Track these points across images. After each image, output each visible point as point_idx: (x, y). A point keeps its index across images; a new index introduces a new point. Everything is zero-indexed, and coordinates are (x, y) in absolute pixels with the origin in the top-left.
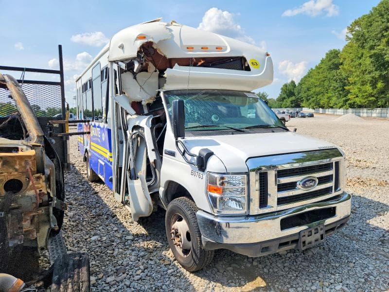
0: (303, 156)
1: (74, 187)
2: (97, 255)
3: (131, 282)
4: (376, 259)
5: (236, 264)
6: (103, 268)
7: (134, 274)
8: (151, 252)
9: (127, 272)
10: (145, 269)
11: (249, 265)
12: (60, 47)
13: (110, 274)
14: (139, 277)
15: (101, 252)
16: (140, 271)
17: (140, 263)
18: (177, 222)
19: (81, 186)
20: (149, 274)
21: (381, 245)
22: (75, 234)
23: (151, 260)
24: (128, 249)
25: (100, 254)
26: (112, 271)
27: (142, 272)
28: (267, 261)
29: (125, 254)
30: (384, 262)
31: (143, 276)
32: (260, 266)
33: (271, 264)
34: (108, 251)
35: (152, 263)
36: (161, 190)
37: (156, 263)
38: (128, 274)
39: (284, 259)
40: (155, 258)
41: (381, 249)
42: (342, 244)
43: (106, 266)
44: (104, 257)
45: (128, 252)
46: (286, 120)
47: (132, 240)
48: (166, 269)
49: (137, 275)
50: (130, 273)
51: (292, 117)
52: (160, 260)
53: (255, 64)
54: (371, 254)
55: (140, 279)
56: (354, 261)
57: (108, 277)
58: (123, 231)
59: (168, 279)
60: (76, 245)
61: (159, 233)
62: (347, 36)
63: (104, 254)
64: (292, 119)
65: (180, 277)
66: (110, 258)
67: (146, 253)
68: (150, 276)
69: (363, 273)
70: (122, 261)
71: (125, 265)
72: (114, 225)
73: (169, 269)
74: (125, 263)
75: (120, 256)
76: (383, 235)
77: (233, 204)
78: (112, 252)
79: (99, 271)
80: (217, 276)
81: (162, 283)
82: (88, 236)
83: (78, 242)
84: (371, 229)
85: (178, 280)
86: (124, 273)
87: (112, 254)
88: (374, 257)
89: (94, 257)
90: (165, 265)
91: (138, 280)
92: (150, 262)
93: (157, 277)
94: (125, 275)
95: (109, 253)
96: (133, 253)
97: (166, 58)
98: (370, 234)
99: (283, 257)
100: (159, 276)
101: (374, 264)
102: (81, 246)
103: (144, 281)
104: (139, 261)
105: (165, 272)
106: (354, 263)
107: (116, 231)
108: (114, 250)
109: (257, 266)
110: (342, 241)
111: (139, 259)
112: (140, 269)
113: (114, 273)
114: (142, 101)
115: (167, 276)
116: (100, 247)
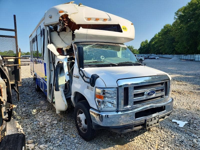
0: (149, 79)
1: (28, 94)
2: (36, 132)
3: (53, 147)
4: (186, 133)
5: (112, 136)
6: (39, 139)
7: (56, 143)
8: (66, 130)
9: (52, 142)
10: (62, 140)
11: (119, 137)
12: (15, 16)
13: (42, 143)
14: (58, 144)
15: (39, 130)
16: (59, 141)
17: (60, 136)
18: (80, 114)
19: (31, 94)
20: (64, 143)
21: (188, 125)
22: (25, 120)
23: (66, 134)
24: (54, 128)
25: (38, 131)
26: (43, 141)
27: (60, 141)
28: (129, 134)
29: (52, 132)
30: (190, 135)
31: (60, 144)
32: (125, 137)
33: (131, 136)
34: (43, 130)
35: (66, 136)
36: (72, 97)
37: (68, 136)
38: (52, 143)
39: (137, 134)
40: (68, 134)
41: (189, 127)
42: (168, 125)
43: (41, 138)
44: (40, 133)
45: (54, 130)
46: (143, 60)
47: (57, 124)
48: (74, 139)
49: (57, 143)
50: (53, 142)
51: (146, 59)
52: (71, 135)
53: (125, 29)
54: (183, 130)
55: (59, 145)
56: (174, 134)
57: (41, 144)
58: (52, 119)
59: (74, 145)
60: (25, 127)
61: (72, 120)
62: (174, 17)
63: (40, 132)
64: (146, 60)
65: (81, 144)
66: (43, 134)
67: (63, 131)
68: (65, 144)
69: (179, 141)
70: (50, 135)
71: (51, 138)
72: (47, 115)
73: (75, 140)
74: (51, 137)
75: (49, 133)
76: (190, 120)
77: (110, 105)
78: (44, 130)
79: (36, 141)
80: (101, 143)
81: (70, 148)
82: (32, 122)
83: (26, 125)
84: (184, 117)
85: (80, 146)
86: (50, 142)
87: (45, 131)
88: (185, 132)
89: (35, 133)
90: (73, 138)
91: (57, 146)
92: (65, 136)
93: (68, 144)
94: (51, 143)
95: (43, 131)
96: (57, 131)
97: (76, 24)
98: (183, 120)
99: (137, 132)
100: (70, 144)
101: (184, 136)
102: (28, 127)
103: (61, 146)
104: (59, 135)
105: (73, 142)
106: (174, 135)
107: (48, 119)
108: (46, 129)
109: (123, 137)
110: (168, 123)
111: (59, 134)
112: (59, 140)
113: (45, 142)
114: (63, 48)
115: (74, 144)
116: (38, 127)
